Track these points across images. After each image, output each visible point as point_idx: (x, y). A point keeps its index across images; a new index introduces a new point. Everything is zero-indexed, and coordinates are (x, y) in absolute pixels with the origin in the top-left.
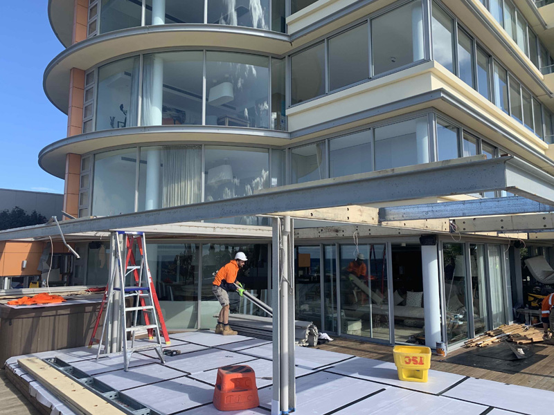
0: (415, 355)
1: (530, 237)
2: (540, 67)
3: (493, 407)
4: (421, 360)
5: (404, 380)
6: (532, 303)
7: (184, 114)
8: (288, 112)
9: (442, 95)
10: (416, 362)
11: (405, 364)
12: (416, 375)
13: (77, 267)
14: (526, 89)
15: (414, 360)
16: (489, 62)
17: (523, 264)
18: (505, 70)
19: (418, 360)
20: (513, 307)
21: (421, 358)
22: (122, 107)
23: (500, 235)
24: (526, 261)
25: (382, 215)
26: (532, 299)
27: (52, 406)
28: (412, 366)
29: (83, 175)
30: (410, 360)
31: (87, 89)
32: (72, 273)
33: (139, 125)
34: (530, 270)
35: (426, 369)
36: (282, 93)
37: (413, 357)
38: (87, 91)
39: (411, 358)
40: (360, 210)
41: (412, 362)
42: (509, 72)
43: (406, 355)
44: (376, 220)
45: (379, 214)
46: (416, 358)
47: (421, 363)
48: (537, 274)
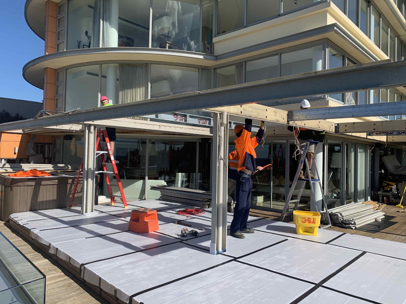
0: (309, 217)
1: (388, 140)
2: (404, 14)
3: (366, 252)
4: (314, 221)
5: (301, 234)
6: (385, 188)
7: (133, 41)
8: (214, 40)
9: (335, 28)
10: (310, 222)
11: (301, 223)
12: (309, 230)
13: (54, 153)
14: (393, 30)
15: (309, 220)
16: (369, 6)
17: (381, 160)
18: (380, 14)
19: (312, 220)
20: (371, 190)
21: (314, 219)
22: (86, 33)
23: (369, 137)
24: (383, 158)
25: (290, 116)
26: (386, 185)
27: (50, 245)
28: (307, 224)
29: (57, 84)
30: (306, 220)
31: (59, 18)
32: (51, 158)
33: (101, 47)
34: (385, 165)
35: (316, 227)
36: (210, 28)
37: (308, 218)
38: (59, 19)
39: (307, 219)
40: (275, 112)
41: (307, 221)
42: (382, 16)
43: (303, 217)
44: (286, 120)
45: (288, 115)
46: (310, 219)
47: (314, 222)
48: (390, 168)
